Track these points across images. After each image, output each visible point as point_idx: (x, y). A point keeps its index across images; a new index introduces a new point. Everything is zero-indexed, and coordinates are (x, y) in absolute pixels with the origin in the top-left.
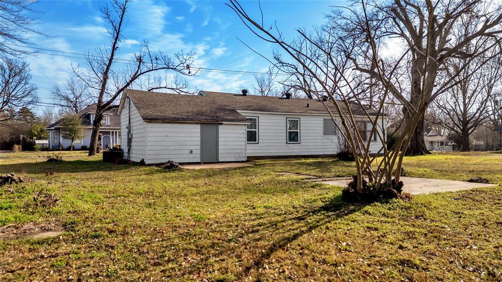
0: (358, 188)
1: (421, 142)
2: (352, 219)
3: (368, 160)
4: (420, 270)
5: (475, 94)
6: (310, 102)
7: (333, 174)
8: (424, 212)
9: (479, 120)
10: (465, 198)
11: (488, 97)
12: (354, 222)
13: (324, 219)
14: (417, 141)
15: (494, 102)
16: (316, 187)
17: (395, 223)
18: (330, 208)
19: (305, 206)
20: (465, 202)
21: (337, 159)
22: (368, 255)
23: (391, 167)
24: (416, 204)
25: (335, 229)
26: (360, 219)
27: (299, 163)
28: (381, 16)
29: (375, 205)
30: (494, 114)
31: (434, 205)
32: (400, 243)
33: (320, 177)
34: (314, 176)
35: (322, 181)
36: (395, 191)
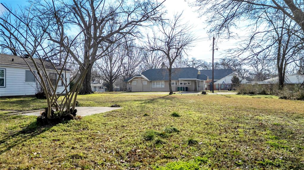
0: (48, 116)
1: (89, 87)
2: (43, 137)
3: (56, 97)
4: (82, 159)
5: (116, 63)
6: (15, 58)
7: (31, 108)
8: (87, 126)
9: (117, 75)
10: (109, 116)
11: (121, 65)
12: (44, 138)
13: (21, 139)
14: (87, 86)
15: (124, 67)
16: (17, 118)
17: (71, 134)
18: (27, 131)
19: (6, 132)
20: (108, 118)
21: (35, 98)
22: (52, 157)
23: (70, 101)
24: (84, 121)
25: (29, 145)
26: (48, 135)
27: (4, 102)
28: (66, 10)
29: (59, 125)
30: (124, 73)
31: (93, 121)
32: (73, 146)
33: (21, 111)
34: (16, 110)
35: (22, 113)
36: (72, 115)
